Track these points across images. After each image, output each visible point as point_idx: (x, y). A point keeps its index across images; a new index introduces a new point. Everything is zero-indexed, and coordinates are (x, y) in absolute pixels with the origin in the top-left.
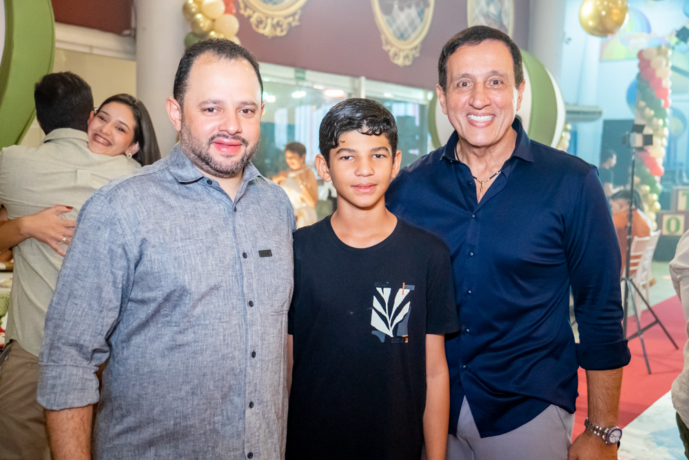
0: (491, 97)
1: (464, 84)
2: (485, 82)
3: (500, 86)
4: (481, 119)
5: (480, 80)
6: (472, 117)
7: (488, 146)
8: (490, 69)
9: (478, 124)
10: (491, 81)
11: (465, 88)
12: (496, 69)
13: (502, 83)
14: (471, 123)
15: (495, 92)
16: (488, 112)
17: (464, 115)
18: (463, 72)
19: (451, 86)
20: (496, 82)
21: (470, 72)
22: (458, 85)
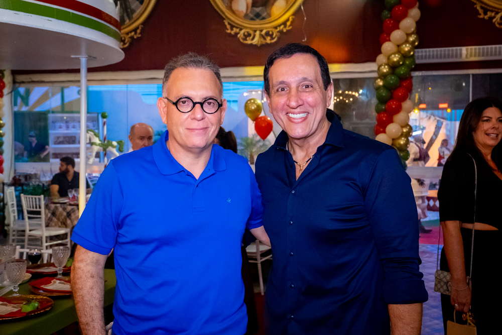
0: (304, 98)
1: (283, 90)
2: (298, 87)
3: (310, 89)
4: (297, 116)
5: (294, 86)
6: (291, 115)
7: (305, 138)
8: (301, 76)
9: (296, 121)
10: (303, 86)
11: (283, 92)
12: (306, 76)
13: (312, 87)
14: (290, 119)
15: (307, 94)
16: (302, 110)
17: (284, 113)
18: (281, 80)
19: (273, 91)
20: (307, 87)
21: (285, 80)
22: (277, 90)
